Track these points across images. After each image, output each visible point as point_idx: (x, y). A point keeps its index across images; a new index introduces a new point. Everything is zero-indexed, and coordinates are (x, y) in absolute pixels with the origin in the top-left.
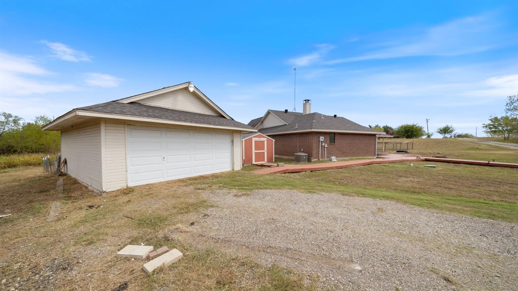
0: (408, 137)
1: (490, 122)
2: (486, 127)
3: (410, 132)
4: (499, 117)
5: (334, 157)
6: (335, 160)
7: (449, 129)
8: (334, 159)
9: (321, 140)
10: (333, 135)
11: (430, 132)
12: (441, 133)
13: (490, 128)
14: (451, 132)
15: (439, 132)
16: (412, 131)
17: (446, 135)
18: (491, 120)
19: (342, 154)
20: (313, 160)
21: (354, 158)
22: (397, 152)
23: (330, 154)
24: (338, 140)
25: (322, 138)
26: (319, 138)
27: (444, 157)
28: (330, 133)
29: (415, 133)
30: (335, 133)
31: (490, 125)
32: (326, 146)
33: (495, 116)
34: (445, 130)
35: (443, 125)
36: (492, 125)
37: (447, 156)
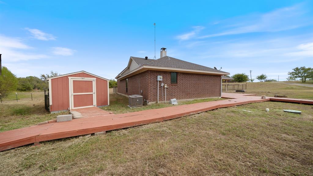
0: (239, 82)
1: (293, 71)
2: (290, 74)
3: (240, 78)
4: (299, 68)
5: (175, 99)
6: (175, 103)
7: (264, 76)
8: (175, 101)
9: (159, 79)
10: (175, 74)
11: (253, 78)
12: (259, 79)
13: (293, 75)
14: (265, 78)
15: (257, 78)
16: (242, 78)
17: (262, 80)
18: (294, 69)
19: (186, 94)
20: (150, 103)
21: (199, 99)
22: (236, 91)
23: (170, 96)
24: (181, 80)
25: (160, 78)
26: (157, 77)
27: (284, 97)
28: (170, 72)
29: (244, 79)
30: (177, 73)
31: (293, 73)
32: (166, 87)
33: (297, 67)
34: (262, 77)
35: (260, 75)
36: (295, 73)
37: (286, 95)
